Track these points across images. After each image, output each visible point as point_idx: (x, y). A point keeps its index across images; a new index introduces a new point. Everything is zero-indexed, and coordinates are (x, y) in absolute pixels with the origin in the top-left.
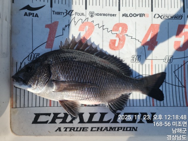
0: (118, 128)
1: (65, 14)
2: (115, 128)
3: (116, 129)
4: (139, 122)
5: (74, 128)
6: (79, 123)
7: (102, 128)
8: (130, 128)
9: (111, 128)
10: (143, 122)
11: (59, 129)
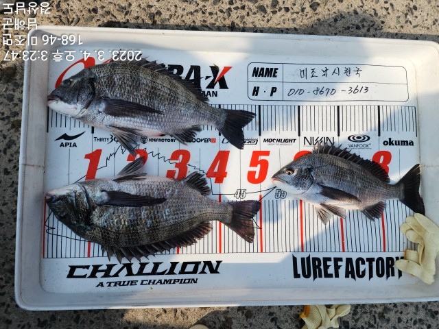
0: (175, 280)
1: (110, 140)
2: (171, 280)
3: (172, 282)
4: (200, 273)
5: (120, 282)
6: (126, 276)
7: (155, 281)
8: (189, 280)
9: (165, 280)
10: (206, 273)
11: (101, 284)
